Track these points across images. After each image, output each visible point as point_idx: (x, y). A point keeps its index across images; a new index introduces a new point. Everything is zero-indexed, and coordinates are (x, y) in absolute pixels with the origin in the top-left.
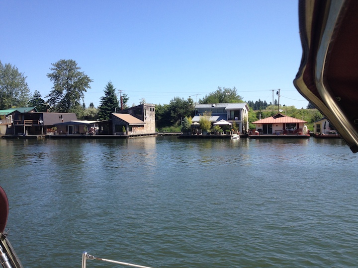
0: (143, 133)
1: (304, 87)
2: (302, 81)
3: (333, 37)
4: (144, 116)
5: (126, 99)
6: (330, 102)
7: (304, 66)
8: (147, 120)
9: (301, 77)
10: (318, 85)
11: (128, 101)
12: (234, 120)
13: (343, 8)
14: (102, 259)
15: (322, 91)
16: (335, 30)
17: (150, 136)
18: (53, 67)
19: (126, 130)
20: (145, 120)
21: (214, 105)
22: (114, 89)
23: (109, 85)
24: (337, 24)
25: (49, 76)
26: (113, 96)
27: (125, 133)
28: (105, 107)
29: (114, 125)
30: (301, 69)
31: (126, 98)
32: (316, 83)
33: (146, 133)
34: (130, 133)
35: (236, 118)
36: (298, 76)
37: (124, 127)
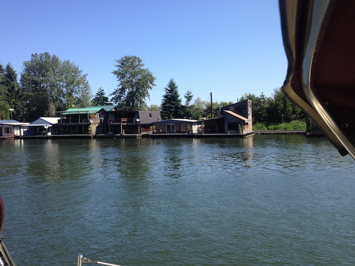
3: (316, 48)
4: (248, 113)
5: (191, 97)
6: (318, 107)
11: (192, 98)
14: (98, 262)
18: (118, 64)
20: (248, 117)
22: (176, 86)
23: (171, 82)
25: (115, 73)
26: (176, 93)
27: (241, 131)
28: (168, 105)
29: (226, 123)
31: (191, 95)
37: (239, 124)
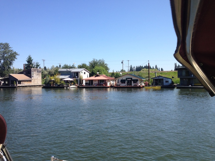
0: (31, 85)
1: (181, 58)
2: (179, 54)
4: (32, 75)
7: (179, 46)
8: (34, 78)
9: (178, 52)
10: (188, 56)
12: (75, 78)
13: (197, 14)
15: (191, 60)
16: (194, 25)
17: (36, 86)
19: (16, 83)
20: (32, 78)
21: (68, 69)
22: (32, 59)
23: (29, 57)
24: (195, 22)
27: (15, 85)
29: (10, 80)
30: (177, 48)
32: (187, 55)
33: (33, 85)
34: (18, 85)
35: (77, 77)
36: (176, 51)
37: (15, 81)
